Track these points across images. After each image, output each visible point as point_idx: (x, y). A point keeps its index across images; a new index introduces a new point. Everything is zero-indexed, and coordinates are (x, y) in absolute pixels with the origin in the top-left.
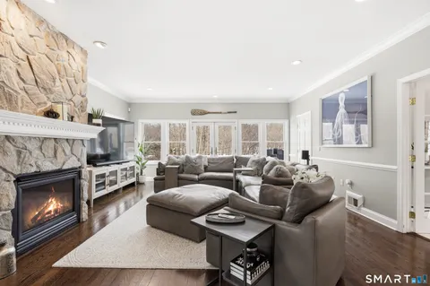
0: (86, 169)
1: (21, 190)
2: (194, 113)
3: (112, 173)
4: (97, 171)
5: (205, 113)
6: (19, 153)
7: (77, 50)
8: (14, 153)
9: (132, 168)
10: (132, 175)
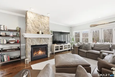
1: (33, 48)
3: (61, 46)
6: (32, 41)
7: (46, 17)
8: (31, 41)
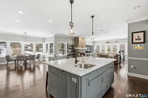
0: (86, 53)
2: (107, 43)
3: (89, 54)
4: (87, 54)
5: (109, 42)
9: (93, 54)
10: (93, 55)
